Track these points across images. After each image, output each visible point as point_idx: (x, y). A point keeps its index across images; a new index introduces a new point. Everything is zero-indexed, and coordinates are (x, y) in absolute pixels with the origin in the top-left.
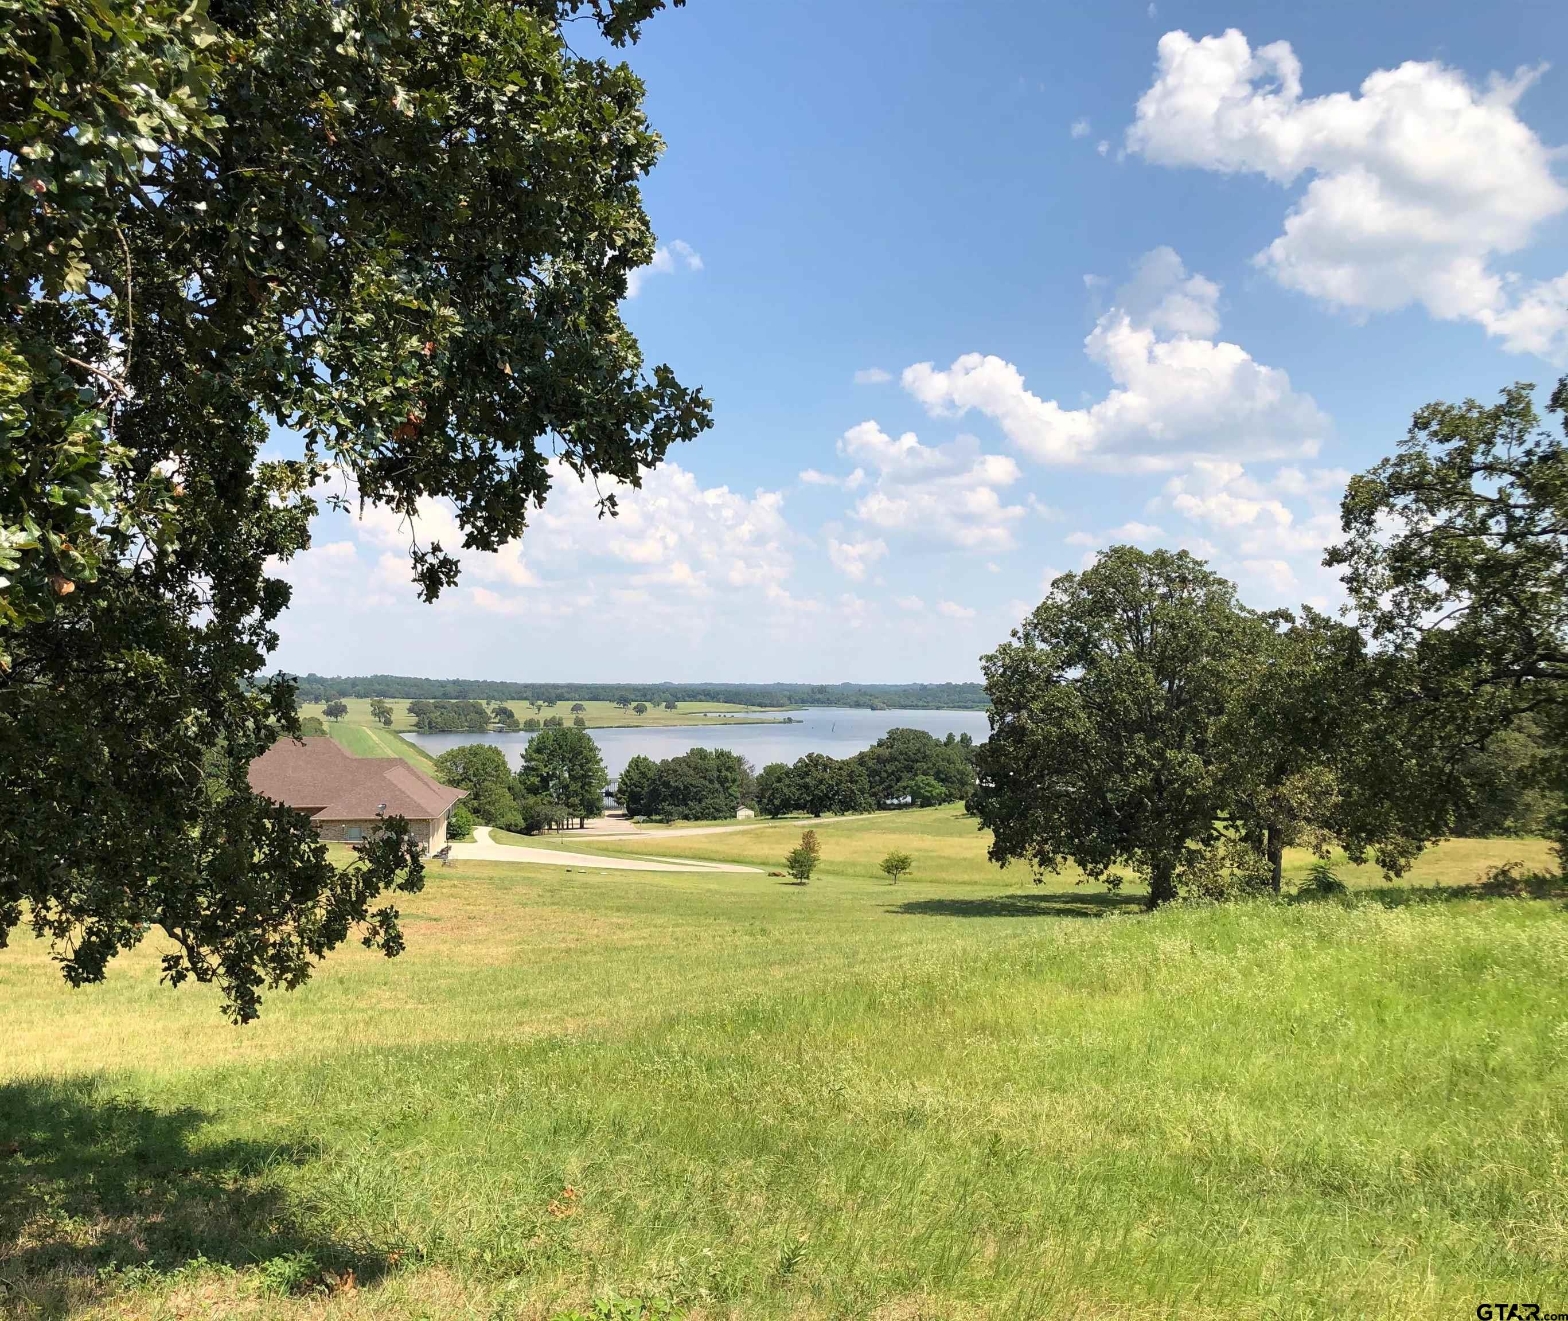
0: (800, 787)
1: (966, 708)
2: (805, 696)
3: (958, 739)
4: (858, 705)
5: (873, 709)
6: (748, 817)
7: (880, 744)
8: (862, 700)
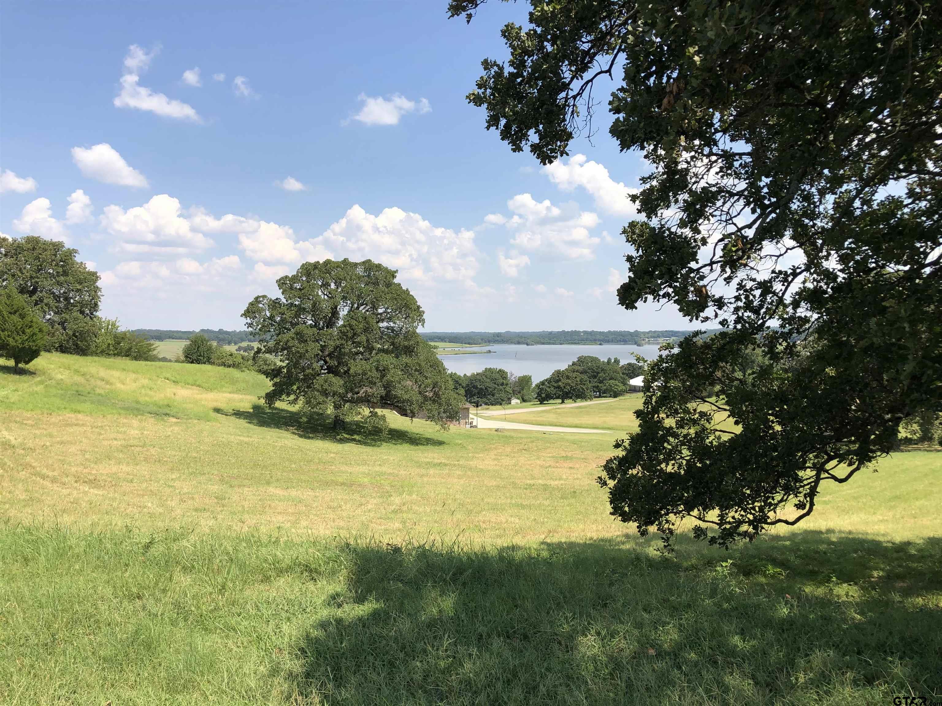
0: (555, 388)
1: (575, 343)
2: (490, 339)
3: (613, 361)
4: (519, 343)
5: (527, 345)
6: (517, 403)
7: (574, 364)
8: (521, 340)
